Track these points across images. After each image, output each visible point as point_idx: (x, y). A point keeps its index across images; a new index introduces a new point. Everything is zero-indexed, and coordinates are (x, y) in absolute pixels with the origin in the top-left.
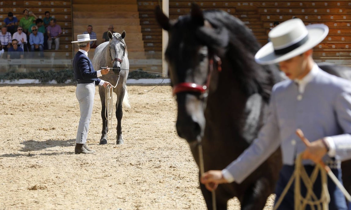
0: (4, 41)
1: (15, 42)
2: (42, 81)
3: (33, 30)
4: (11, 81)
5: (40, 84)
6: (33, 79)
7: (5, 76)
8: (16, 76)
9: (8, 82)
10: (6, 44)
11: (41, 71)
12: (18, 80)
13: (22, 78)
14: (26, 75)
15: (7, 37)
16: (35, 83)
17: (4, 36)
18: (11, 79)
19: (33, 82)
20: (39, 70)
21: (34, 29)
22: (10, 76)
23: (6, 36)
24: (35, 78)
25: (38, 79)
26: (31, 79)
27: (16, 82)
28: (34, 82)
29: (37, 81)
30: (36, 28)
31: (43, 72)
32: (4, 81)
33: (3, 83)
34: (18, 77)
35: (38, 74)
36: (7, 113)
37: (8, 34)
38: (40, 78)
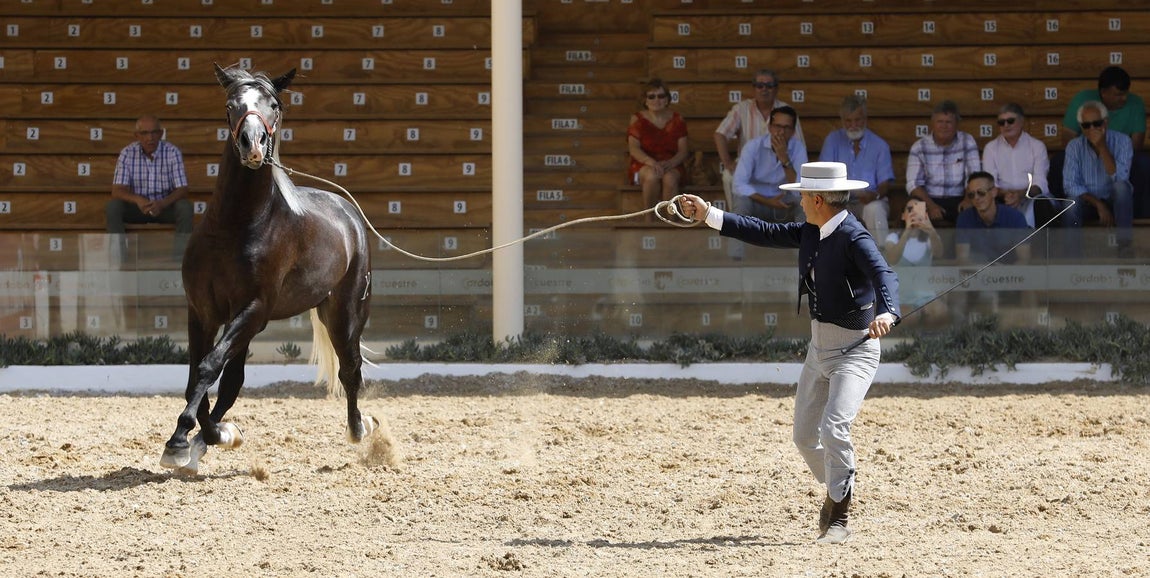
0: (947, 175)
1: (979, 185)
2: (1127, 373)
3: (1086, 125)
4: (978, 372)
5: (1116, 382)
6: (1085, 360)
7: (951, 346)
8: (1001, 346)
9: (962, 375)
10: (954, 192)
11: (1120, 322)
12: (1012, 366)
13: (1029, 357)
14: (1051, 344)
15: (959, 155)
16: (1093, 381)
17: (945, 153)
18: (977, 362)
19: (1082, 376)
20: (1111, 318)
21: (1091, 118)
22: (974, 347)
23: (955, 152)
24: (1092, 358)
25: (1108, 360)
26: (1076, 360)
27: (1003, 374)
28: (1090, 377)
29: (1103, 372)
30: (1098, 112)
31: (1131, 327)
32: (944, 372)
33: (939, 381)
34: (1009, 352)
35: (1105, 336)
36: (973, 523)
37: (965, 139)
38: (1117, 356)
